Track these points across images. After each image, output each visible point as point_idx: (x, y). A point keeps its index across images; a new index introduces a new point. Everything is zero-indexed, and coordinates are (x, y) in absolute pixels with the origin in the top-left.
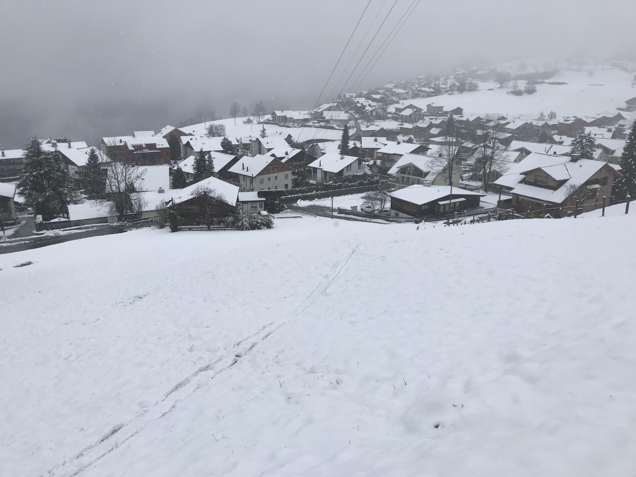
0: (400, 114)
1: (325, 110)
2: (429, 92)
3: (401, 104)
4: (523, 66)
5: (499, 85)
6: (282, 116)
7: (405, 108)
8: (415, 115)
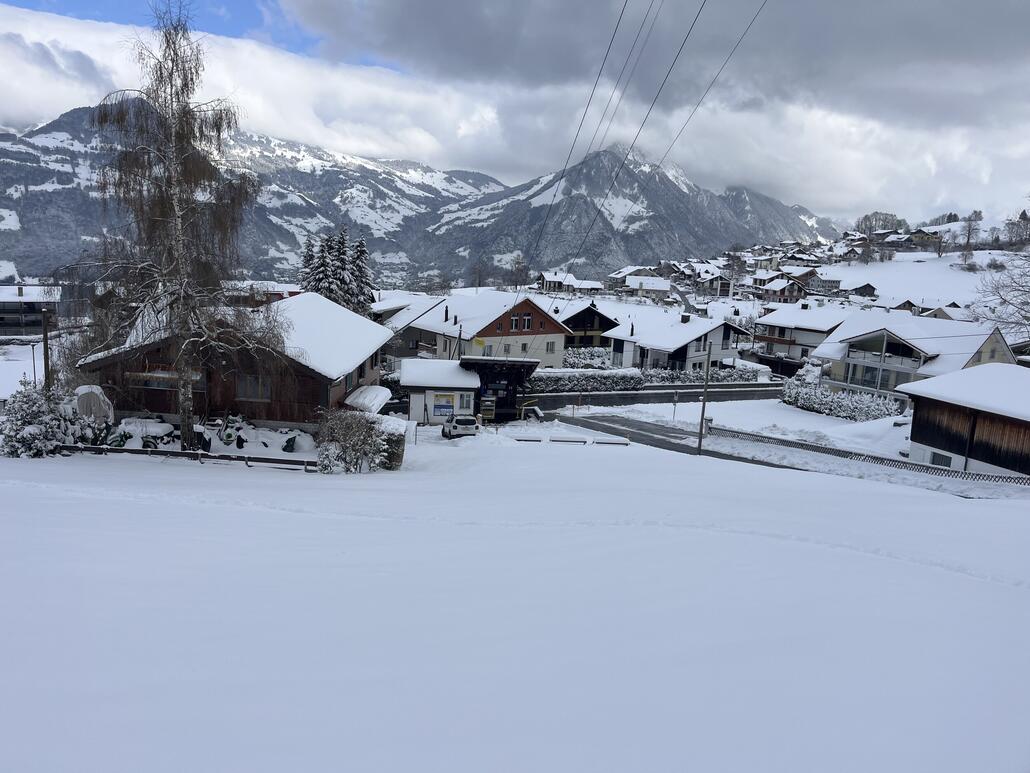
0: (762, 288)
1: (630, 274)
2: (808, 260)
3: (761, 274)
4: (970, 231)
5: (935, 255)
6: (555, 282)
7: (772, 279)
8: (791, 292)
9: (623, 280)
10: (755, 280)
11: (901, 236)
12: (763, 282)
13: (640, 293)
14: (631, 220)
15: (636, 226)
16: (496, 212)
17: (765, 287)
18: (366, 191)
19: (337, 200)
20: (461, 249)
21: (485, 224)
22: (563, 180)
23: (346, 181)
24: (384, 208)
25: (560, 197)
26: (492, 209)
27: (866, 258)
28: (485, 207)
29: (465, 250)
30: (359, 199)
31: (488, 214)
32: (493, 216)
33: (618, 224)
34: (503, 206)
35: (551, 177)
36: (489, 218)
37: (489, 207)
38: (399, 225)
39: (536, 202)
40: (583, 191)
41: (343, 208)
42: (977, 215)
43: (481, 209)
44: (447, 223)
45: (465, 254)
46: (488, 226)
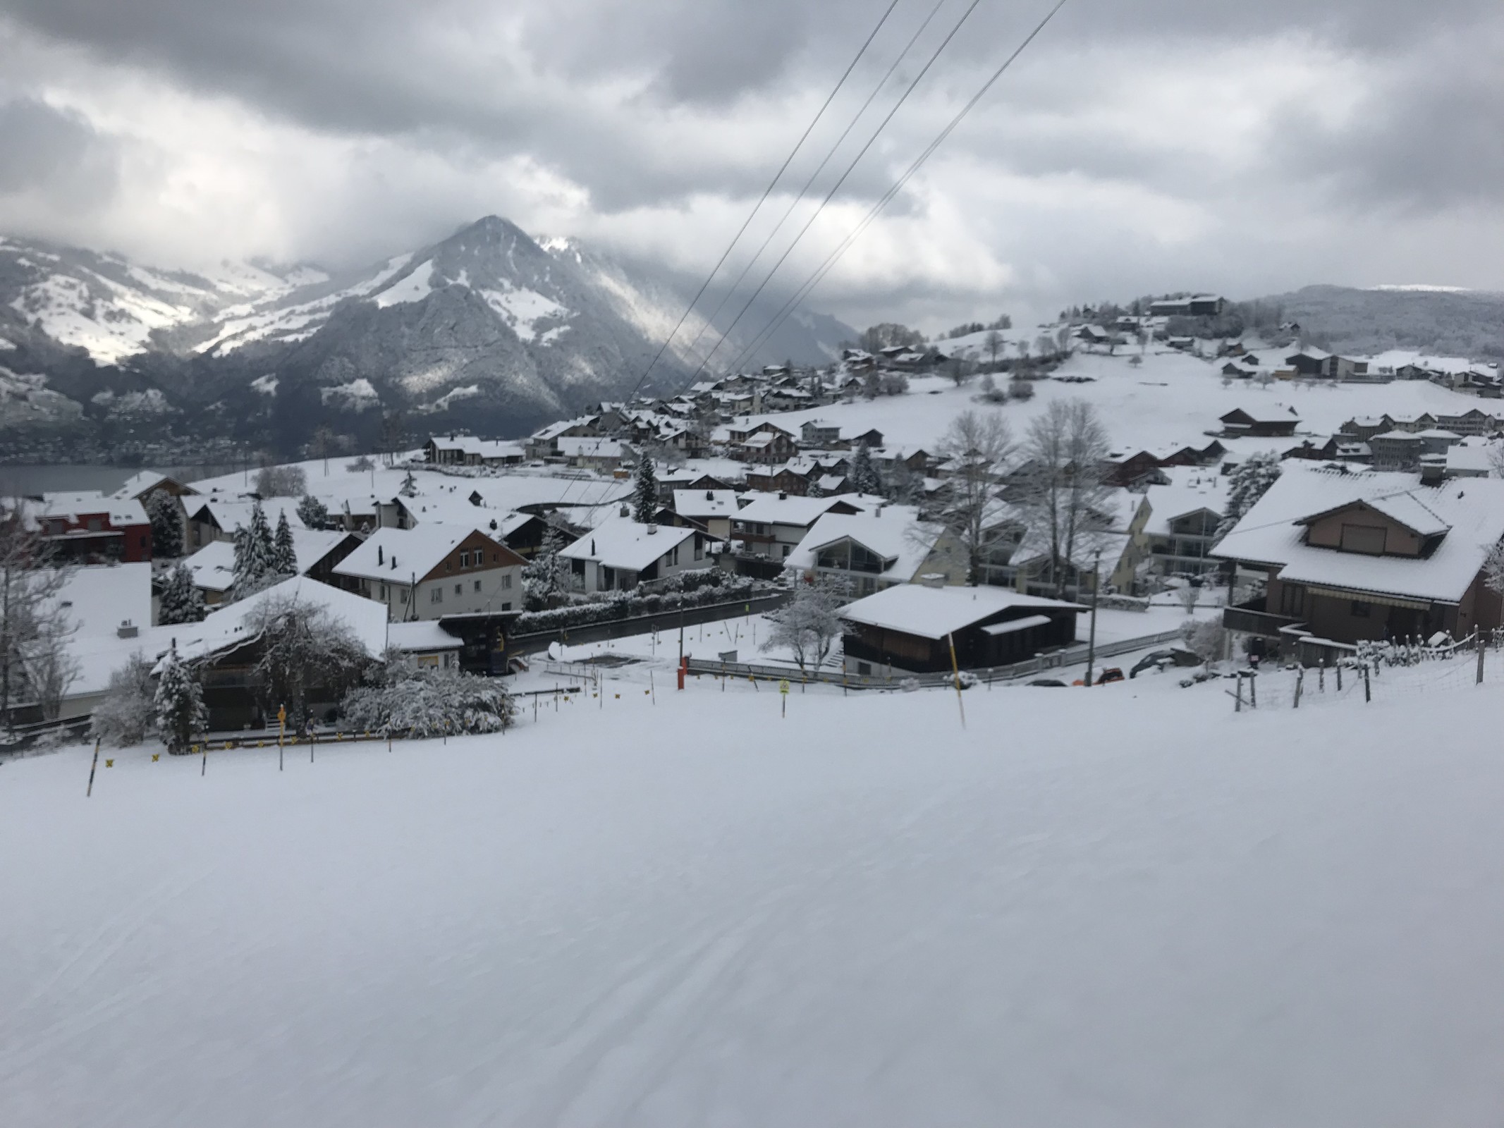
0: (742, 444)
1: (562, 434)
2: (800, 398)
3: (740, 424)
4: (995, 345)
5: (952, 383)
6: (453, 451)
7: (753, 432)
8: (778, 448)
9: (553, 443)
10: (733, 433)
11: (913, 356)
12: (742, 436)
13: (580, 462)
14: (541, 325)
15: (553, 334)
16: (318, 316)
17: (746, 444)
18: (72, 287)
19: (18, 304)
20: (262, 380)
21: (301, 337)
22: (429, 263)
23: (32, 270)
24: (112, 316)
25: (425, 291)
26: (312, 312)
27: (873, 392)
28: (298, 308)
29: (269, 381)
30: (61, 300)
31: (305, 320)
32: (312, 324)
33: (525, 333)
34: (330, 307)
35: (407, 258)
36: (306, 327)
37: (306, 307)
38: (143, 344)
39: (383, 301)
40: (463, 280)
41: (31, 318)
42: (1005, 323)
43: (292, 312)
44: (234, 337)
45: (271, 387)
46: (307, 341)
